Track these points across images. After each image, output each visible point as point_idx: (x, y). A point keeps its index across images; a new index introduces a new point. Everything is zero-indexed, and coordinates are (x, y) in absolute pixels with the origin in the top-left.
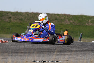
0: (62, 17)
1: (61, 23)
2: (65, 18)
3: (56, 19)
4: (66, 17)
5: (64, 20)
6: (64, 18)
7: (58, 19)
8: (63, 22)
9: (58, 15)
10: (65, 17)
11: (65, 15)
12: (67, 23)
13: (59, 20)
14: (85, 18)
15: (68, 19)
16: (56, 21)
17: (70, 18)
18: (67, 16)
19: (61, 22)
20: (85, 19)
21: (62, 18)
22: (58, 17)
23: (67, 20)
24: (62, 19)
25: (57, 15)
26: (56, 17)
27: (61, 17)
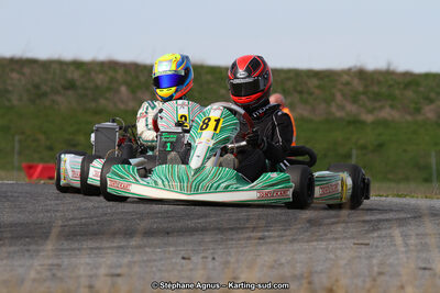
0: (101, 76)
1: (93, 105)
2: (112, 80)
3: (71, 86)
4: (120, 75)
5: (109, 89)
6: (107, 79)
7: (78, 83)
8: (106, 99)
9: (77, 64)
10: (111, 73)
11: (112, 66)
12: (122, 107)
13: (86, 89)
14: (209, 77)
15: (128, 85)
16: (70, 93)
17: (137, 77)
18: (126, 72)
19: (95, 100)
20: (212, 86)
21: (100, 79)
22: (76, 75)
23: (123, 89)
24: (97, 87)
25: (72, 68)
26: (69, 76)
27: (93, 74)
